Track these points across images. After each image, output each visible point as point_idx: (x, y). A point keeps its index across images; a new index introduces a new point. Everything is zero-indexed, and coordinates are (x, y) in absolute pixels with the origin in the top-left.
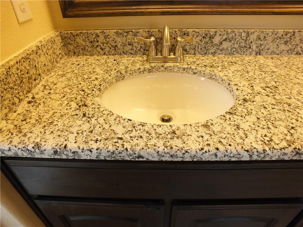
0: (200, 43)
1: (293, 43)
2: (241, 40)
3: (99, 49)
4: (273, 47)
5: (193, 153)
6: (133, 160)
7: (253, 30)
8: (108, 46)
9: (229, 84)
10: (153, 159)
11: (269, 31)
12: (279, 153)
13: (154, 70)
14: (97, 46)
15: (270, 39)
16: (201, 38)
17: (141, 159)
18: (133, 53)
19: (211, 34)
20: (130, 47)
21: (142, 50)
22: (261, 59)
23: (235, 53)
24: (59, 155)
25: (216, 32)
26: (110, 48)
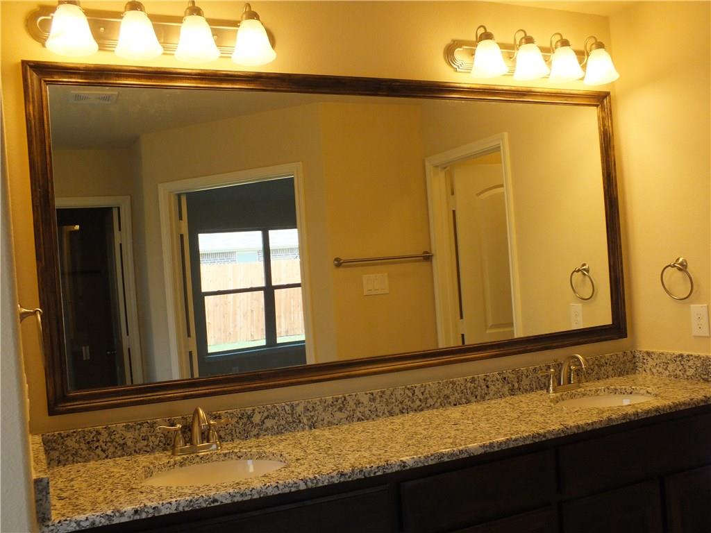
0: (237, 425)
1: (348, 409)
2: (286, 415)
3: (99, 451)
4: (327, 417)
5: (259, 488)
6: (209, 506)
7: (297, 402)
8: (114, 446)
9: (281, 455)
10: (226, 502)
11: (317, 400)
12: (327, 477)
13: (187, 462)
14: (97, 447)
15: (320, 408)
16: (237, 419)
17: (216, 504)
18: (149, 450)
19: (249, 413)
20: (145, 443)
21: (161, 444)
22: (317, 432)
23: (283, 431)
24: (139, 515)
25: (254, 410)
26: (116, 448)
